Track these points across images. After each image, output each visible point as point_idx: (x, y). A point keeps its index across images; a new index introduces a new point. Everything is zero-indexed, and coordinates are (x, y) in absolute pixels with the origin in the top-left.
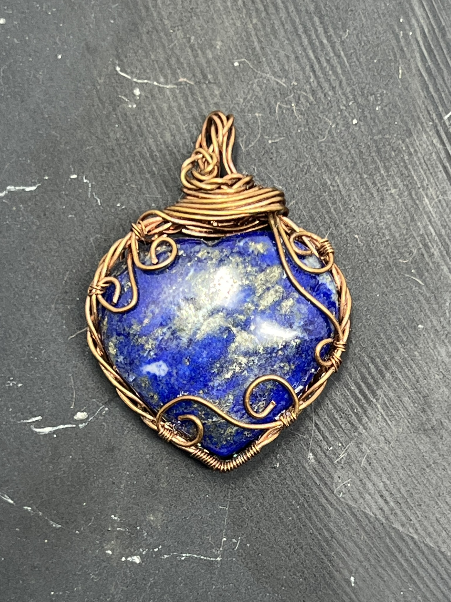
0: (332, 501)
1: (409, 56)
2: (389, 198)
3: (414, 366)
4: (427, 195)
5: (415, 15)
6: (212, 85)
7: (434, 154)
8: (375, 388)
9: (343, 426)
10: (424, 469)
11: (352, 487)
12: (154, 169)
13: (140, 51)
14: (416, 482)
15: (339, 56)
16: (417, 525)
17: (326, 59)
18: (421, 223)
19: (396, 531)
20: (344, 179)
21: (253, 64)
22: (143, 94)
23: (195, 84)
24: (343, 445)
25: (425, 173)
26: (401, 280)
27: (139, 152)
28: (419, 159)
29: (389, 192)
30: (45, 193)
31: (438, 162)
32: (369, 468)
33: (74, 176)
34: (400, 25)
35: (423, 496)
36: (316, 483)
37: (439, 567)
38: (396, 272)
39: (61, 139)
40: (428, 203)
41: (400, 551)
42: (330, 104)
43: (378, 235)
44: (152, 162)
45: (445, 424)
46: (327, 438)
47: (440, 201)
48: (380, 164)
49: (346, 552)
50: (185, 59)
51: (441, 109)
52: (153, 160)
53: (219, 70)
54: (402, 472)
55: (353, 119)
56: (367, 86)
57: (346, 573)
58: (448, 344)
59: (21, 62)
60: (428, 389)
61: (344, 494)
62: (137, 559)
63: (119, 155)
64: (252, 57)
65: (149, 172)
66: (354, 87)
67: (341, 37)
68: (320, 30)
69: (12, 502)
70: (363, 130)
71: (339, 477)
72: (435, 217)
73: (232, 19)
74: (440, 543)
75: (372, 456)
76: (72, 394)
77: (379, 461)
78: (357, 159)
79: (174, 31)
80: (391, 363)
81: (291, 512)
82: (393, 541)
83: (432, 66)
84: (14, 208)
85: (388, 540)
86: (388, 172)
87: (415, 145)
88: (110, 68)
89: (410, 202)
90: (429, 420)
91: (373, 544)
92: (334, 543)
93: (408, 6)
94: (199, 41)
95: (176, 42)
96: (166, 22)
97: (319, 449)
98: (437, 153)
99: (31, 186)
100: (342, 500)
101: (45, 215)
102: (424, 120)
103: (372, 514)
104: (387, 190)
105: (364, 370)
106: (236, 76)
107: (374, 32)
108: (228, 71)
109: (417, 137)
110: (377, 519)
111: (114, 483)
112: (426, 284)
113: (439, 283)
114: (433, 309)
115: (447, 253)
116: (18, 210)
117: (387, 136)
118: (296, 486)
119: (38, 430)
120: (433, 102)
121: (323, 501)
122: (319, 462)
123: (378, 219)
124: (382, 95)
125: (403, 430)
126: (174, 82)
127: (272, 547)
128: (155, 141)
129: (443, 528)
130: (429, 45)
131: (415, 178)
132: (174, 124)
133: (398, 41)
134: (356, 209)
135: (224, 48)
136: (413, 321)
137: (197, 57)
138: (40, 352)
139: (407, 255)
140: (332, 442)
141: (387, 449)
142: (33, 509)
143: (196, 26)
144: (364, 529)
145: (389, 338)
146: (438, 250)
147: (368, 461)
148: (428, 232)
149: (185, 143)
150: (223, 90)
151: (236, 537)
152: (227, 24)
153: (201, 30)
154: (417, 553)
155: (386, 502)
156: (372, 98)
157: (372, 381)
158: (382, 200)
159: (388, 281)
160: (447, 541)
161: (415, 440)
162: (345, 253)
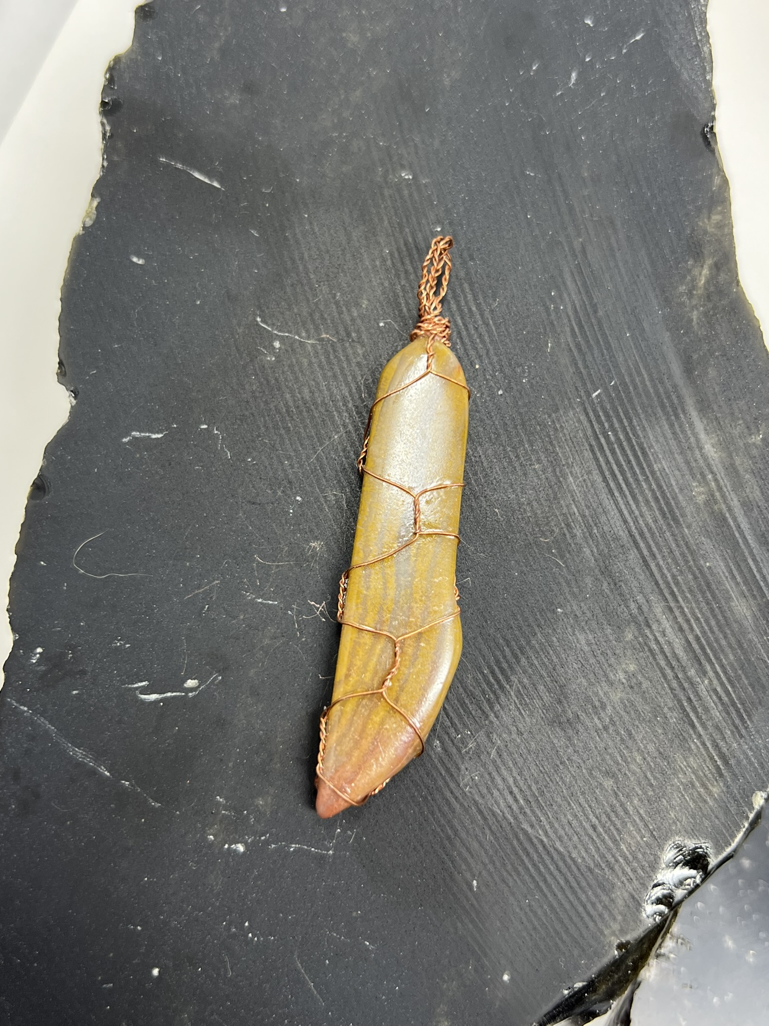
0: (458, 794)
1: (559, 330)
2: (532, 473)
3: (551, 652)
4: (571, 472)
5: (566, 289)
6: (356, 344)
7: (580, 431)
8: (509, 674)
9: (473, 712)
10: (558, 766)
11: (480, 781)
12: (290, 425)
13: (283, 303)
14: (548, 780)
15: (487, 325)
16: (547, 827)
17: (474, 327)
18: (565, 501)
19: (526, 833)
20: (487, 450)
21: (399, 325)
22: (283, 347)
23: (338, 341)
24: (472, 734)
25: (571, 451)
26: (542, 561)
27: (275, 406)
28: (565, 435)
29: (533, 467)
30: (172, 441)
31: (584, 440)
32: (499, 761)
33: (205, 426)
34: (552, 299)
35: (555, 795)
36: (441, 774)
37: (569, 874)
38: (537, 551)
39: (193, 386)
40: (572, 481)
41: (528, 854)
42: (476, 374)
43: (519, 511)
44: (287, 418)
45: (582, 717)
46: (456, 725)
47: (584, 481)
48: (525, 438)
49: (470, 853)
50: (329, 315)
51: (589, 386)
52: (289, 415)
53: (363, 329)
54: (535, 767)
55: (499, 390)
56: (515, 357)
57: (468, 876)
58: (588, 632)
59: (158, 304)
60: (565, 679)
61: (471, 788)
62: (241, 848)
63: (254, 408)
64: (399, 319)
65: (284, 428)
66: (501, 357)
67: (490, 306)
68: (470, 297)
69: (108, 774)
70: (508, 401)
71: (467, 769)
72: (579, 496)
73: (380, 279)
74: (571, 848)
75: (502, 747)
76: (184, 659)
77: (511, 754)
78: (501, 431)
79: (319, 286)
80: (528, 647)
81: (413, 804)
82: (521, 843)
83: (582, 342)
84: (138, 456)
85: (515, 842)
86: (532, 446)
87: (561, 421)
88: (250, 318)
89: (553, 480)
90: (564, 711)
91: (500, 845)
92: (458, 844)
93: (560, 280)
94: (345, 298)
95: (320, 297)
96: (312, 276)
97: (446, 737)
98: (584, 430)
99: (158, 433)
100: (468, 794)
101: (170, 464)
102: (571, 396)
103: (499, 812)
104: (530, 465)
105: (498, 653)
106: (380, 336)
107: (525, 303)
108: (373, 331)
109: (564, 413)
110: (505, 818)
111: (221, 760)
112: (567, 566)
113: (581, 566)
114: (574, 593)
115: (590, 534)
116: (142, 458)
117: (533, 409)
118: (420, 776)
119: (143, 697)
120: (582, 378)
121: (448, 794)
122: (446, 751)
123: (520, 494)
124: (529, 367)
125: (537, 721)
126: (316, 337)
127: (390, 843)
128: (293, 396)
129: (575, 832)
130: (580, 321)
131: (560, 455)
132: (314, 380)
133: (549, 315)
134: (498, 482)
135: (370, 308)
136: (552, 604)
137: (342, 314)
138: (153, 610)
139: (548, 533)
140: (461, 730)
141: (519, 741)
142: (131, 784)
143: (342, 283)
144: (490, 829)
145: (526, 620)
146: (580, 531)
147: (498, 753)
148: (572, 511)
149: (324, 400)
150: (366, 351)
151: (351, 829)
152: (375, 283)
153: (349, 287)
154: (546, 857)
155: (516, 800)
156: (519, 370)
157: (506, 665)
158: (525, 474)
159: (527, 560)
160: (578, 846)
161: (550, 733)
162: (484, 526)
